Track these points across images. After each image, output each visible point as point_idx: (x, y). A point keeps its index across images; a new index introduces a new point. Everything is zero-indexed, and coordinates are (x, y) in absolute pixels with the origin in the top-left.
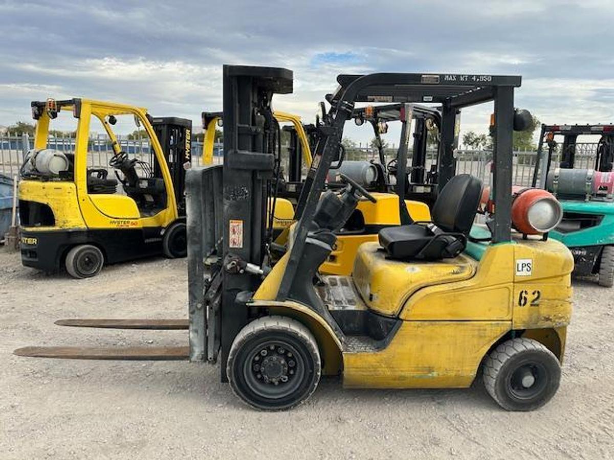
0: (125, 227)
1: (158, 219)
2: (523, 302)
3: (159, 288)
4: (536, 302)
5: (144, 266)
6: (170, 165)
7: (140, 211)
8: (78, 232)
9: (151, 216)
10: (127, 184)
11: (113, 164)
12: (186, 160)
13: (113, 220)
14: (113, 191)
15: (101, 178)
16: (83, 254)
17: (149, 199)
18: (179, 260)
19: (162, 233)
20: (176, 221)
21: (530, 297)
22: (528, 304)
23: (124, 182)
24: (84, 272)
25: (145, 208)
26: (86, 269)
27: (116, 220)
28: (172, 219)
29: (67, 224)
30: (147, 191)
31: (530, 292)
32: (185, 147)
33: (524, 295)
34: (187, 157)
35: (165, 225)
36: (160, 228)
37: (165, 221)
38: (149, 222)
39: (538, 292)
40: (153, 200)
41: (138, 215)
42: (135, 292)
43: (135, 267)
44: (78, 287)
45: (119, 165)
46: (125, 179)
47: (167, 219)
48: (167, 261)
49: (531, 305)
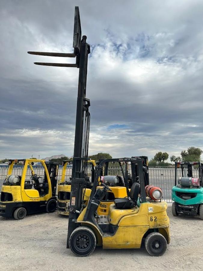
0: (34, 201)
1: (45, 198)
2: (152, 220)
3: (45, 223)
4: (156, 220)
5: (39, 216)
6: (50, 178)
7: (40, 195)
8: (20, 203)
9: (43, 197)
10: (35, 185)
11: (31, 178)
12: (56, 176)
13: (30, 198)
14: (31, 188)
15: (28, 184)
16: (20, 211)
17: (42, 190)
18: (51, 213)
19: (46, 203)
20: (52, 198)
21: (154, 219)
22: (153, 220)
23: (34, 185)
24: (19, 217)
25: (41, 194)
26: (21, 217)
27: (32, 198)
28: (50, 198)
29: (17, 200)
30: (42, 188)
31: (153, 217)
32: (56, 171)
33: (152, 218)
34: (57, 175)
35: (47, 200)
36: (45, 201)
37: (47, 199)
38: (42, 199)
39: (156, 217)
40: (43, 191)
41: (39, 196)
42: (38, 224)
43: (36, 216)
44: (18, 223)
45: (34, 179)
46: (35, 183)
47: (48, 197)
48: (47, 214)
49: (155, 221)
